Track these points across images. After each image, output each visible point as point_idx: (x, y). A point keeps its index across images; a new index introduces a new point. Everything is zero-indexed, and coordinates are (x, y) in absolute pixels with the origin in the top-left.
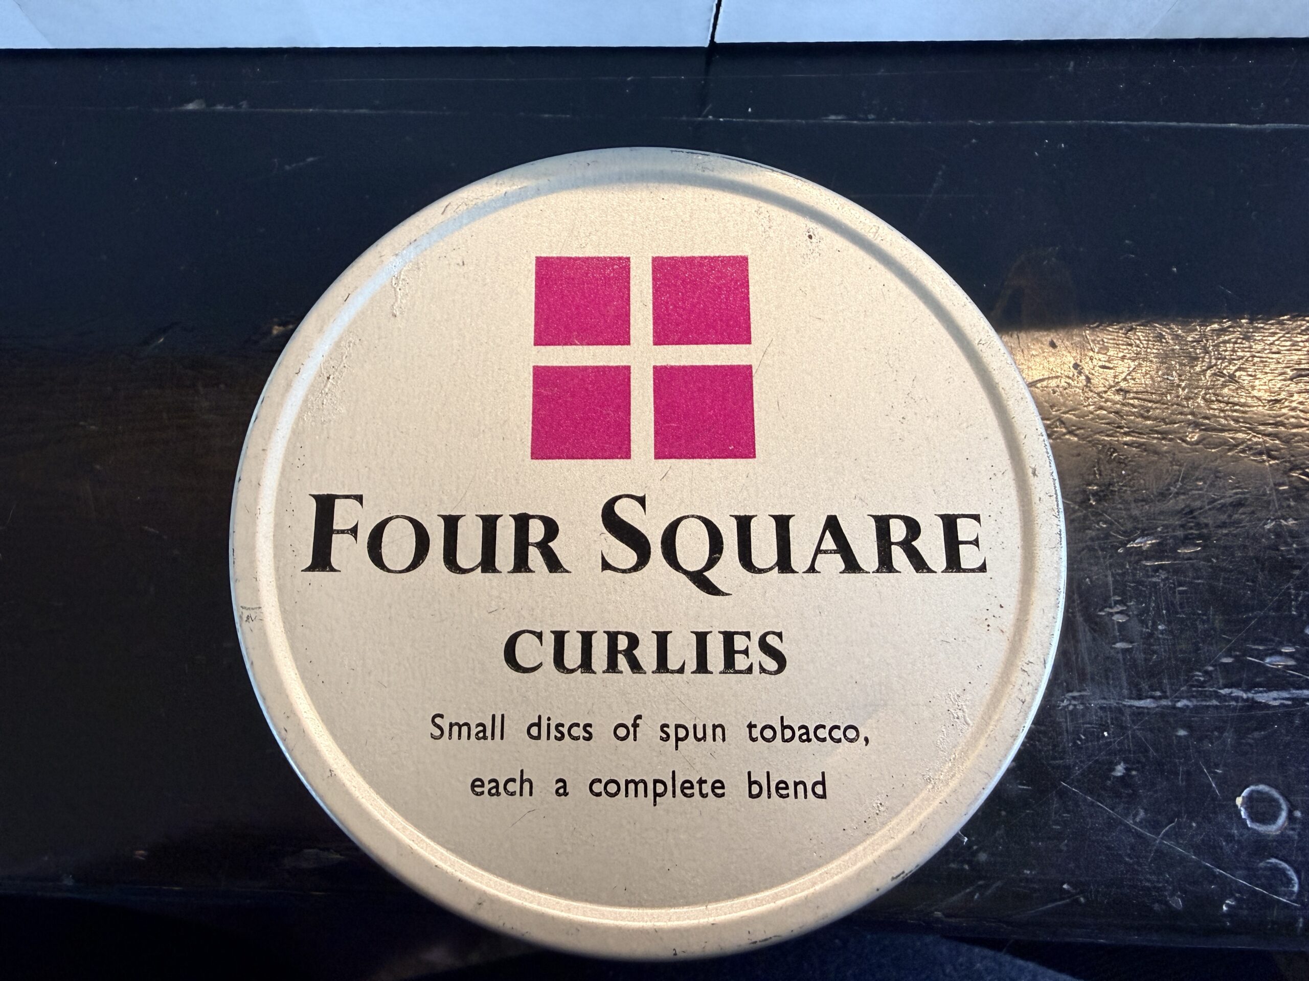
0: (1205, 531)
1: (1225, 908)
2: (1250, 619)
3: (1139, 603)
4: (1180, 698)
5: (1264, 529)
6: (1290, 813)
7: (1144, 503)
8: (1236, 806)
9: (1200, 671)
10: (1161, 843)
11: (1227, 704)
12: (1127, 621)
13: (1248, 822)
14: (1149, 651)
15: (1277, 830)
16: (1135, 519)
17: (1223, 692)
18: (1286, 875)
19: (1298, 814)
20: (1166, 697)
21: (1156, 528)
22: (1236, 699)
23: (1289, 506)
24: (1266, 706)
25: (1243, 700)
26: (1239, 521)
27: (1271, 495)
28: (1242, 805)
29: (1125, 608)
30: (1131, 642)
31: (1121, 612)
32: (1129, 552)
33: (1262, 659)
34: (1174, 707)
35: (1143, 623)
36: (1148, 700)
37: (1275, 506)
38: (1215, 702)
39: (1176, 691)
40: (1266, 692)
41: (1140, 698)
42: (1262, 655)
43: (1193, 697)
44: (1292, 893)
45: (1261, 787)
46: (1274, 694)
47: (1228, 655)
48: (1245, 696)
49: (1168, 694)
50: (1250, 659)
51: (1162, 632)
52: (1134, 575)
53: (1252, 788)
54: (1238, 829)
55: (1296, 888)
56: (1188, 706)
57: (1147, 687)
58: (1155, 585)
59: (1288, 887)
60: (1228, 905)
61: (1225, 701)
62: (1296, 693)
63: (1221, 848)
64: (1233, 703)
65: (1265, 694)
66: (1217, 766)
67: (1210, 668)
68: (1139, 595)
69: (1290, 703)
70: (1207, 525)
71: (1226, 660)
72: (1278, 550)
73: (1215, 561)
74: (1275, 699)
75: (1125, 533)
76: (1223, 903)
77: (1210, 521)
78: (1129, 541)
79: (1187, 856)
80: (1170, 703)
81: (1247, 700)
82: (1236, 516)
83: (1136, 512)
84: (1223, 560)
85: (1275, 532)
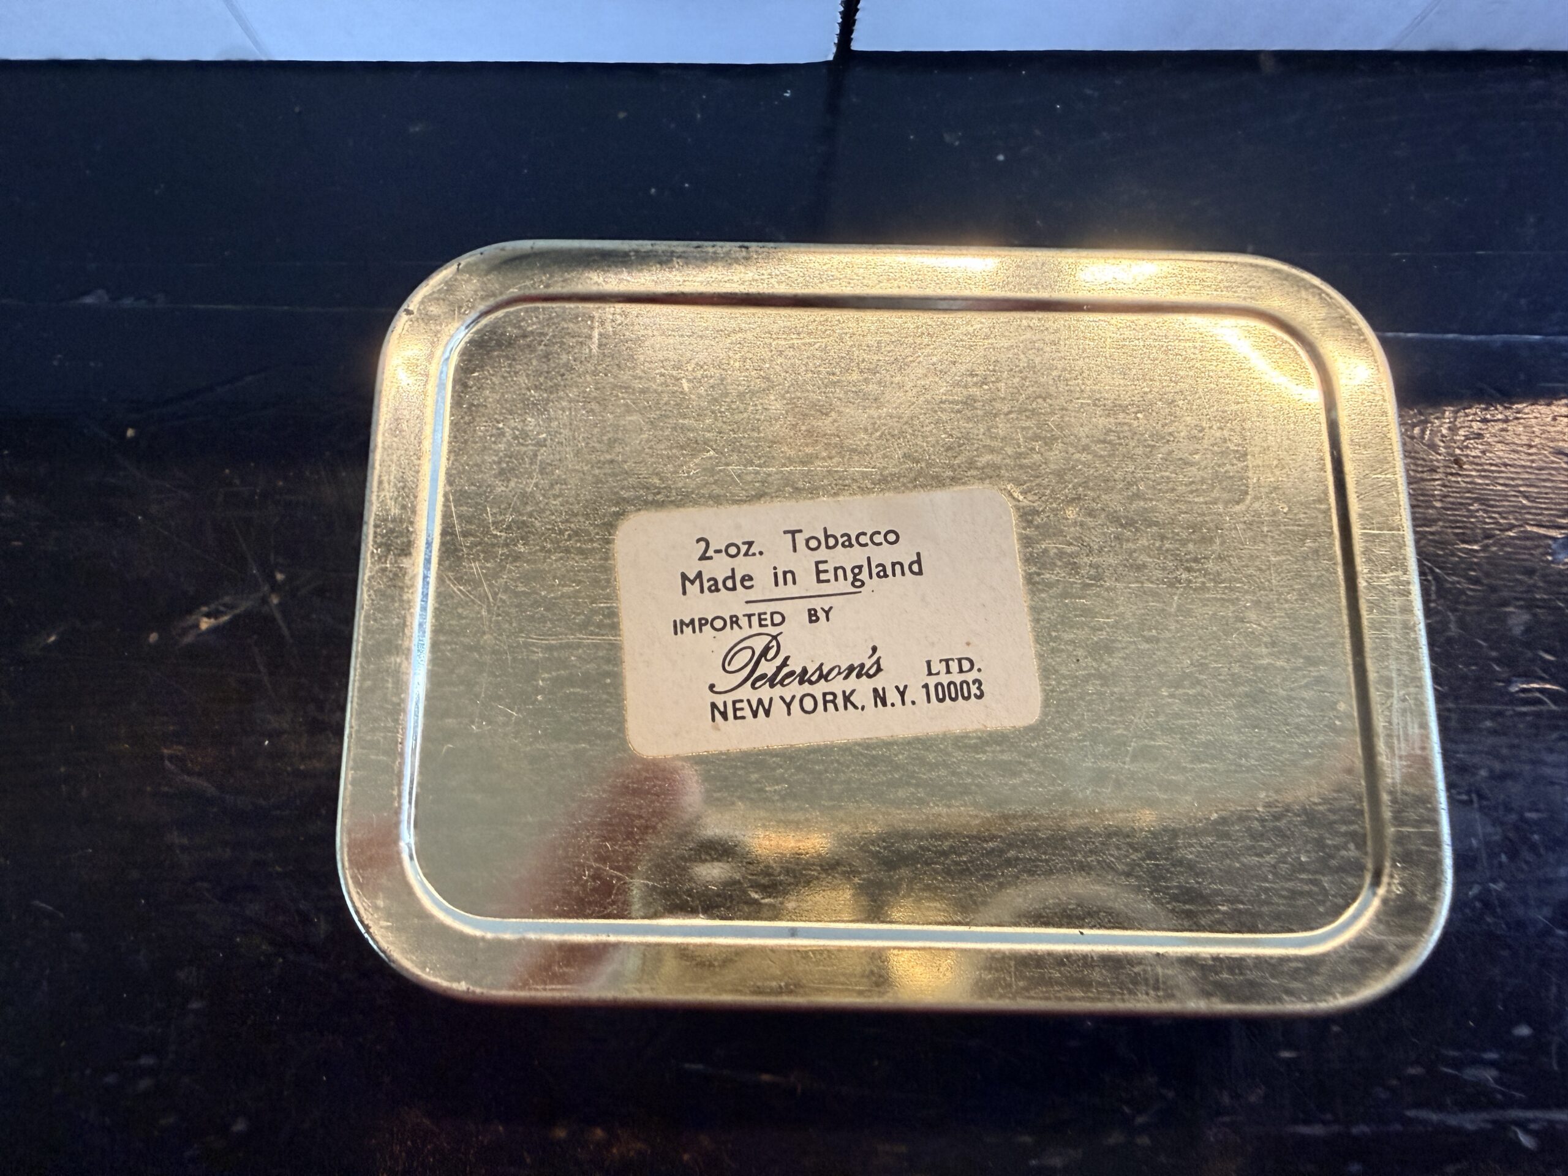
4: (1355, 1123)
9: (1381, 1086)
11: (1413, 1130)
14: (1319, 1063)
17: (1411, 1113)
20: (1338, 1122)
22: (1424, 1122)
23: (1501, 864)
24: (1461, 1132)
25: (1433, 1124)
27: (1478, 849)
30: (1298, 1049)
33: (1459, 1070)
34: (1348, 1135)
36: (1316, 1126)
38: (1398, 1127)
39: (1351, 1113)
40: (1460, 1113)
41: (1306, 1122)
42: (1458, 1064)
43: (1372, 1120)
46: (1472, 1116)
47: (1417, 1062)
48: (1434, 1117)
49: (1341, 1117)
50: (1443, 1069)
51: (1338, 1036)
56: (1365, 1134)
57: (1315, 1107)
61: (1411, 1125)
62: (1497, 1114)
64: (1421, 1128)
65: (1460, 1116)
67: (1394, 1082)
69: (1489, 1126)
71: (1414, 1071)
74: (1472, 1122)
80: (1343, 1130)
81: (1438, 1123)
85: (1481, 901)
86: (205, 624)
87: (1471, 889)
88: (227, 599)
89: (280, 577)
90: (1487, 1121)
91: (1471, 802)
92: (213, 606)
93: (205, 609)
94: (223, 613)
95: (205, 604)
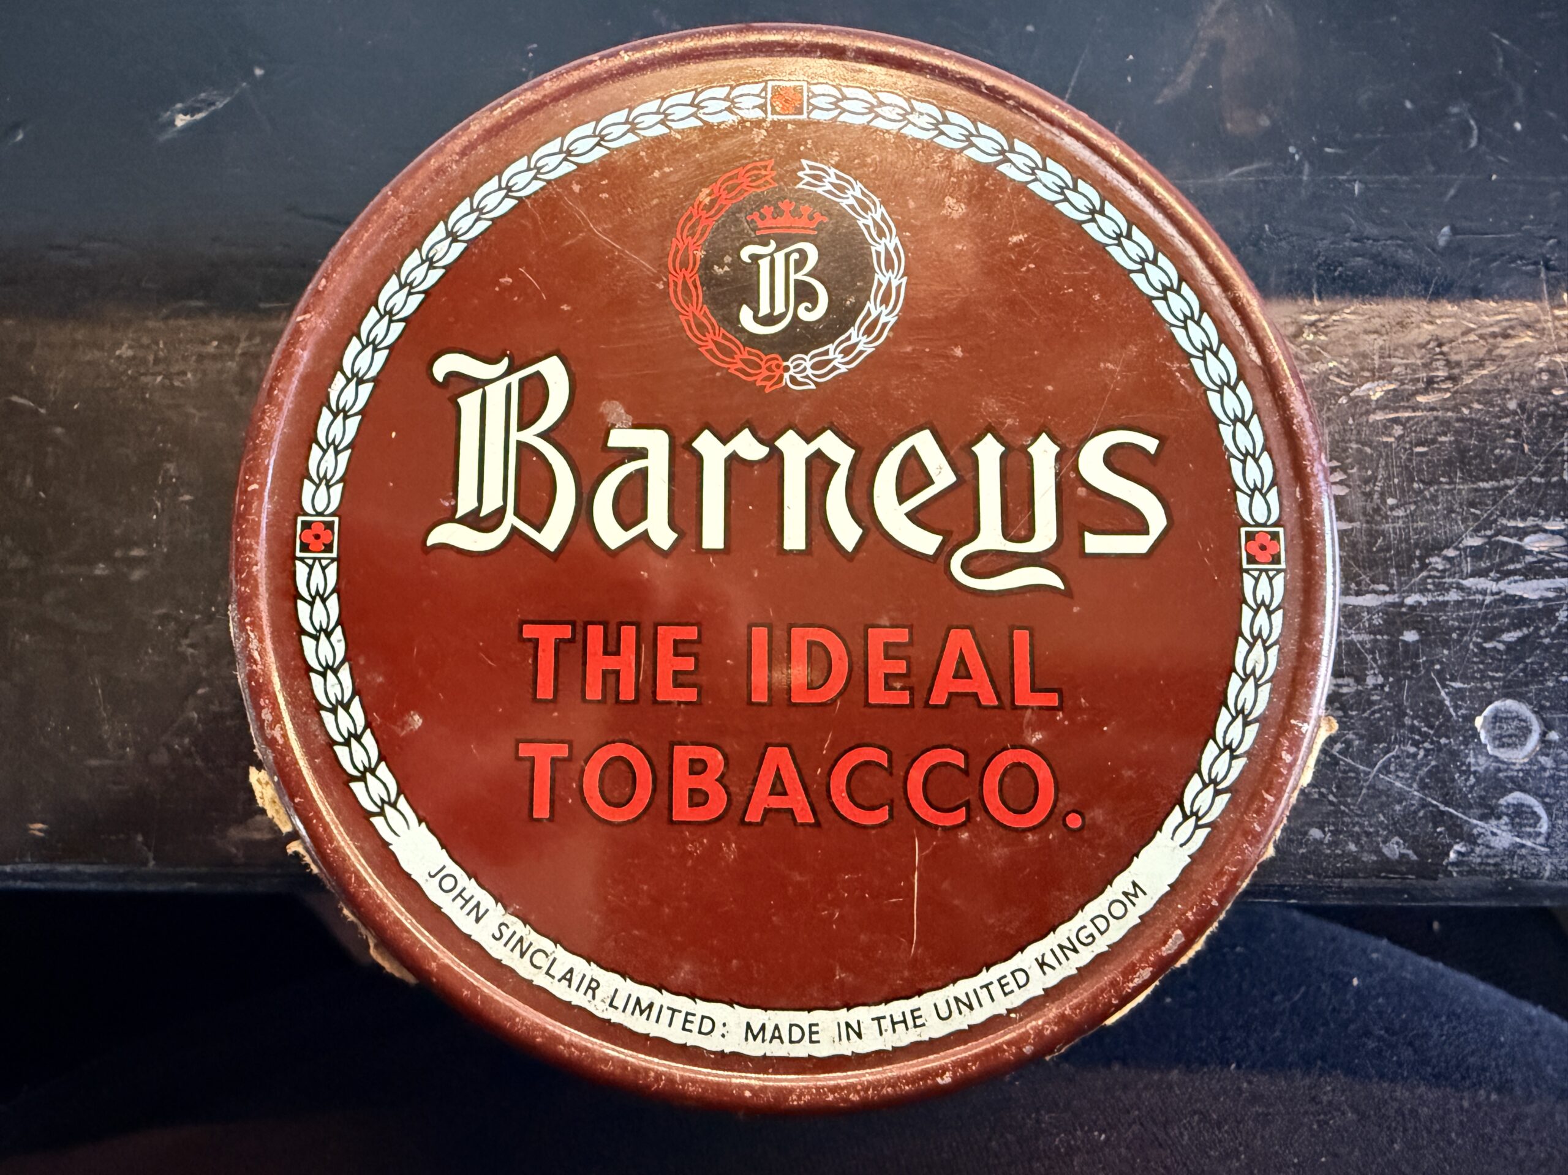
0: (1456, 371)
1: (1452, 855)
2: (1507, 487)
3: (1363, 468)
4: (1411, 591)
5: (1534, 367)
6: (1544, 734)
7: (1375, 336)
8: (1474, 729)
9: (1439, 556)
10: (1376, 776)
11: (1471, 598)
12: (1346, 495)
13: (1489, 748)
14: (1373, 535)
15: (1526, 757)
16: (1365, 356)
17: (1468, 583)
18: (1534, 813)
19: (1554, 736)
20: (1392, 592)
21: (1392, 369)
22: (1484, 592)
24: (1522, 599)
25: (1492, 594)
26: (1503, 357)
27: (1546, 321)
28: (1483, 727)
29: (1344, 477)
30: (1351, 520)
31: (1341, 483)
32: (1354, 402)
33: (1521, 539)
34: (1402, 604)
35: (1369, 495)
36: (1368, 596)
37: (1550, 335)
38: (1453, 596)
39: (1406, 583)
40: (1522, 581)
41: (1358, 594)
42: (1522, 533)
43: (1429, 591)
44: (1539, 834)
45: (1510, 704)
46: (1534, 583)
47: (1476, 535)
48: (1494, 587)
49: (1395, 588)
50: (1505, 539)
51: (1392, 508)
52: (1359, 433)
53: (1497, 704)
54: (1476, 756)
55: (1544, 826)
56: (1420, 603)
57: (1368, 579)
58: (1387, 445)
59: (1535, 827)
60: (1459, 853)
61: (1469, 594)
62: (1562, 582)
63: (1453, 780)
64: (1480, 597)
65: (1522, 585)
66: (1453, 679)
67: (1451, 553)
68: (1362, 460)
69: (1551, 595)
70: (1458, 364)
71: (1476, 542)
72: (1551, 394)
73: (1466, 411)
74: (1535, 590)
75: (1350, 377)
76: (1450, 846)
77: (1462, 357)
78: (1353, 388)
79: (1408, 792)
80: (1397, 600)
81: (1498, 593)
82: (1499, 351)
83: (1364, 348)
84: (1479, 410)
85: (1548, 371)
86: (181, 121)
87: (1537, 360)
88: (203, 95)
89: (259, 72)
90: (1548, 589)
91: (1538, 273)
92: (189, 102)
93: (179, 106)
94: (199, 110)
95: (181, 101)
